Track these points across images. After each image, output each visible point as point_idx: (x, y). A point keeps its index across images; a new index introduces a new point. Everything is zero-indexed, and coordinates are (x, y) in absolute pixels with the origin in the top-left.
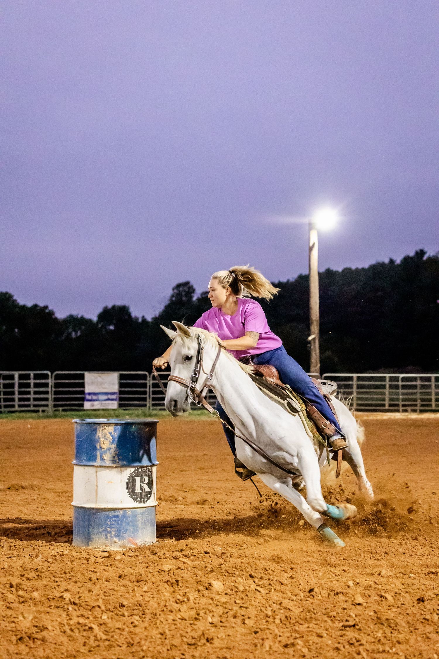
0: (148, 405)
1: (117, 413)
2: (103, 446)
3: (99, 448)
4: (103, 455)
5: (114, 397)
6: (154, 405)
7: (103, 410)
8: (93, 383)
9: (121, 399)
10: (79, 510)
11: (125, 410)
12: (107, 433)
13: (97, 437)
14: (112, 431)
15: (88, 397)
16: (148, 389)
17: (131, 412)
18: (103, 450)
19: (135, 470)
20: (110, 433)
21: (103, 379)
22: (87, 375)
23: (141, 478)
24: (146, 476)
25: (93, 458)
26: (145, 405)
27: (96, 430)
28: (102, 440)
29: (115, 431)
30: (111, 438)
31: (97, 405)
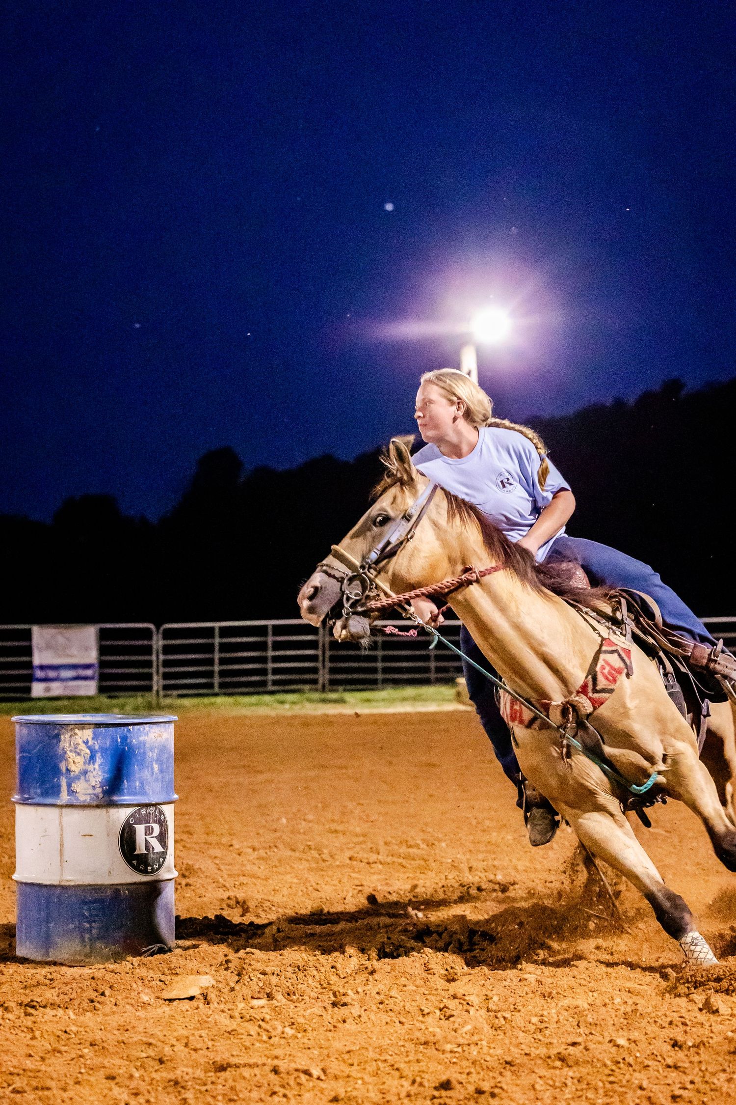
0: (155, 688)
1: (96, 704)
2: (72, 767)
3: (64, 770)
4: (73, 785)
5: (89, 672)
6: (166, 688)
7: (69, 698)
8: (49, 646)
9: (102, 677)
10: (28, 889)
11: (110, 697)
12: (80, 742)
13: (60, 751)
14: (90, 739)
15: (39, 674)
16: (154, 658)
17: (122, 701)
18: (72, 774)
19: (135, 812)
20: (86, 743)
21: (68, 639)
22: (36, 630)
23: (146, 827)
24: (155, 822)
25: (55, 791)
26: (149, 688)
27: (57, 737)
28: (71, 755)
29: (95, 738)
30: (88, 751)
31: (57, 689)
